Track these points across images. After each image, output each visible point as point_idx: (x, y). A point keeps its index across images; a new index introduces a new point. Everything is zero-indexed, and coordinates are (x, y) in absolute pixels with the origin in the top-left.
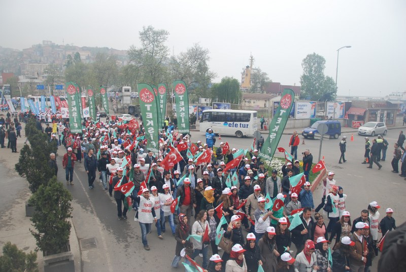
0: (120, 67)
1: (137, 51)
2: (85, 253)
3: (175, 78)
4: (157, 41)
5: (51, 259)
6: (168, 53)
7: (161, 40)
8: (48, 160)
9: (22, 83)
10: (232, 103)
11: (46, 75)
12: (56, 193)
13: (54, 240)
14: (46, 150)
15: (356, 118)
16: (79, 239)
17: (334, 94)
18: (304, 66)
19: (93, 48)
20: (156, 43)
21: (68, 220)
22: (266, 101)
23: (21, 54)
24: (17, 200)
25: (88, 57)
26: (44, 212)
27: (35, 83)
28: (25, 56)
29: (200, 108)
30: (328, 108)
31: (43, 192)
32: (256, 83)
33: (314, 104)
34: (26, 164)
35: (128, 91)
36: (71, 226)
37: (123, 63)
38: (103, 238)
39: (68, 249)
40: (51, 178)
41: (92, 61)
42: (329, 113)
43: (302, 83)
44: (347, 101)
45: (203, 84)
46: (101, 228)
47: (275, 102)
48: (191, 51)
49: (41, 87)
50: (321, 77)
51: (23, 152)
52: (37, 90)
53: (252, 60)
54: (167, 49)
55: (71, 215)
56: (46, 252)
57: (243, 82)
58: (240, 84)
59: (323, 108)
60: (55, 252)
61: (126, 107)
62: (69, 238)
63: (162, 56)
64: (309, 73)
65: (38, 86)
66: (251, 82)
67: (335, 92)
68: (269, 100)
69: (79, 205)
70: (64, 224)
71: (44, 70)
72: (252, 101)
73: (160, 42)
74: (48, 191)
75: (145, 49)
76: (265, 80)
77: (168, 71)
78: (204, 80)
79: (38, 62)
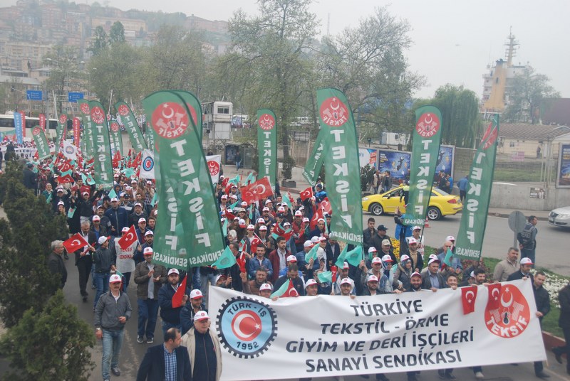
0: (211, 58)
1: (248, 25)
3: (330, 85)
6: (317, 29)
10: (458, 144)
11: (47, 69)
12: (59, 330)
14: (42, 232)
19: (152, 14)
20: (290, 7)
22: (541, 142)
25: (141, 35)
26: (29, 370)
27: (22, 86)
29: (383, 156)
31: (31, 325)
32: (519, 101)
35: (226, 111)
37: (218, 49)
40: (54, 294)
41: (149, 44)
45: (392, 101)
47: (565, 146)
48: (369, 26)
49: (36, 95)
52: (25, 102)
53: (512, 44)
54: (315, 21)
57: (486, 98)
58: (480, 102)
61: (220, 147)
63: (304, 36)
65: (29, 92)
66: (507, 97)
68: (549, 139)
71: (43, 58)
72: (507, 142)
73: (300, 5)
74: (42, 324)
75: (265, 20)
76: (543, 93)
77: (315, 71)
78: (395, 91)
79: (31, 39)
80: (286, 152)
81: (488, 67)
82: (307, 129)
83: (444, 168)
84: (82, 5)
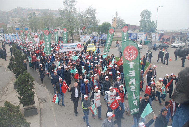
0: (55, 18)
1: (62, 11)
2: (42, 105)
3: (81, 23)
4: (71, 5)
5: (26, 108)
6: (77, 11)
7: (73, 5)
8: (23, 63)
9: (8, 28)
11: (20, 23)
12: (27, 78)
13: (27, 99)
14: (21, 58)
15: (165, 40)
16: (39, 99)
17: (155, 29)
18: (141, 16)
19: (41, 10)
20: (71, 7)
21: (33, 90)
23: (7, 13)
24: (10, 82)
25: (39, 14)
26: (22, 87)
27: (15, 27)
28: (9, 14)
29: (92, 37)
30: (152, 36)
31: (21, 78)
32: (119, 25)
33: (146, 34)
34: (13, 65)
35: (59, 30)
36: (35, 93)
38: (50, 98)
39: (34, 103)
40: (24, 71)
41: (41, 16)
42: (153, 38)
43: (140, 24)
44: (161, 32)
45: (94, 26)
46: (48, 93)
48: (88, 10)
49: (18, 29)
50: (149, 21)
51: (11, 60)
53: (117, 13)
54: (76, 9)
55: (35, 88)
56: (24, 105)
57: (113, 24)
58: (111, 25)
59: (150, 36)
60: (28, 105)
62: (34, 98)
63: (74, 13)
64: (144, 19)
65: (16, 29)
66: (117, 24)
67: (156, 28)
69: (38, 83)
70: (31, 92)
71: (19, 21)
72: (117, 33)
73: (73, 6)
74: (23, 77)
75: (66, 9)
76: (123, 23)
77: (77, 20)
78: (94, 23)
79: (16, 17)
80: (72, 38)
81: (113, 18)
82: (76, 32)
83: (105, 39)
84: (26, 9)
